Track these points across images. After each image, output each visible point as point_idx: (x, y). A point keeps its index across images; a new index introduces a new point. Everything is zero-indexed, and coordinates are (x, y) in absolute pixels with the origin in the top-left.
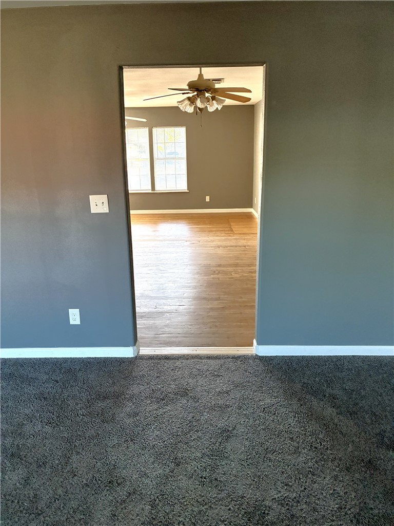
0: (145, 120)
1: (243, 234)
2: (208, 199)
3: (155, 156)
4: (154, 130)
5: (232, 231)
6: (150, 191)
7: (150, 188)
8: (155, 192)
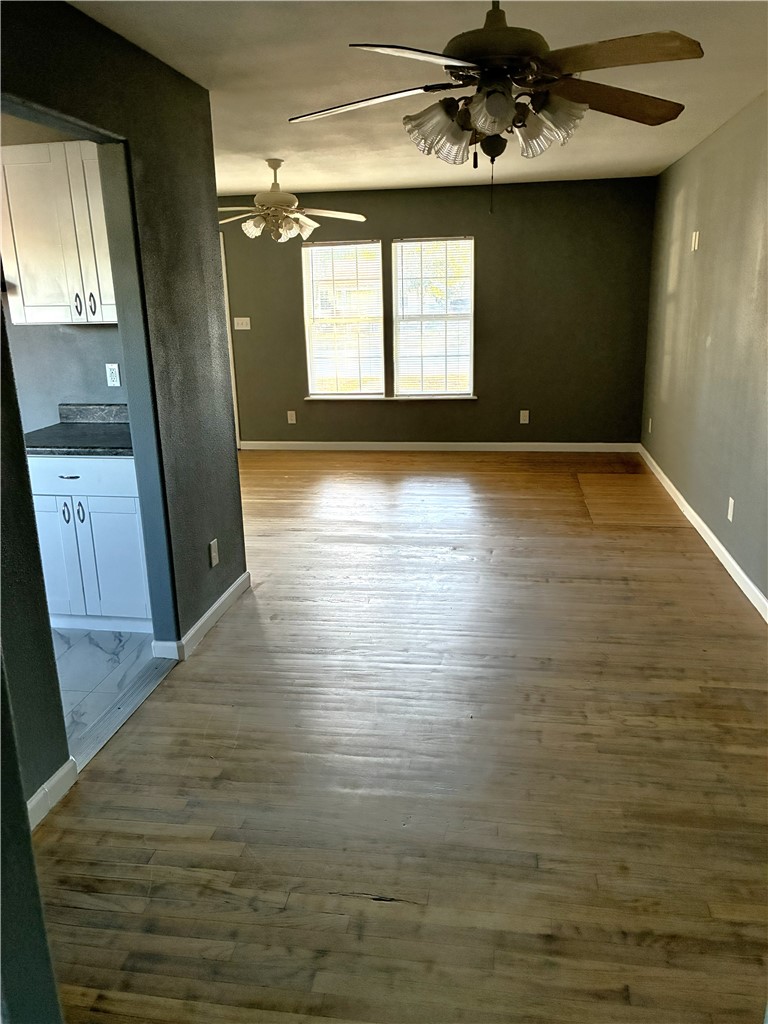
0: (361, 218)
1: (619, 528)
2: (524, 417)
3: (397, 310)
4: (396, 247)
5: (587, 514)
6: (383, 397)
7: (383, 390)
8: (395, 398)
